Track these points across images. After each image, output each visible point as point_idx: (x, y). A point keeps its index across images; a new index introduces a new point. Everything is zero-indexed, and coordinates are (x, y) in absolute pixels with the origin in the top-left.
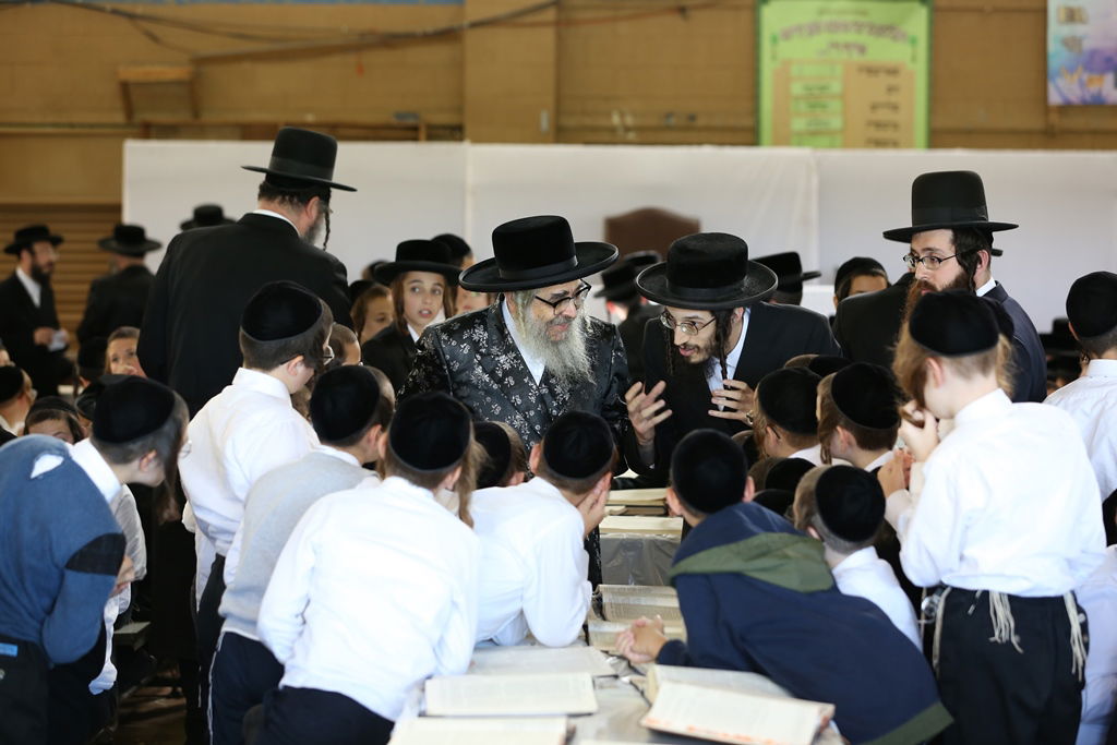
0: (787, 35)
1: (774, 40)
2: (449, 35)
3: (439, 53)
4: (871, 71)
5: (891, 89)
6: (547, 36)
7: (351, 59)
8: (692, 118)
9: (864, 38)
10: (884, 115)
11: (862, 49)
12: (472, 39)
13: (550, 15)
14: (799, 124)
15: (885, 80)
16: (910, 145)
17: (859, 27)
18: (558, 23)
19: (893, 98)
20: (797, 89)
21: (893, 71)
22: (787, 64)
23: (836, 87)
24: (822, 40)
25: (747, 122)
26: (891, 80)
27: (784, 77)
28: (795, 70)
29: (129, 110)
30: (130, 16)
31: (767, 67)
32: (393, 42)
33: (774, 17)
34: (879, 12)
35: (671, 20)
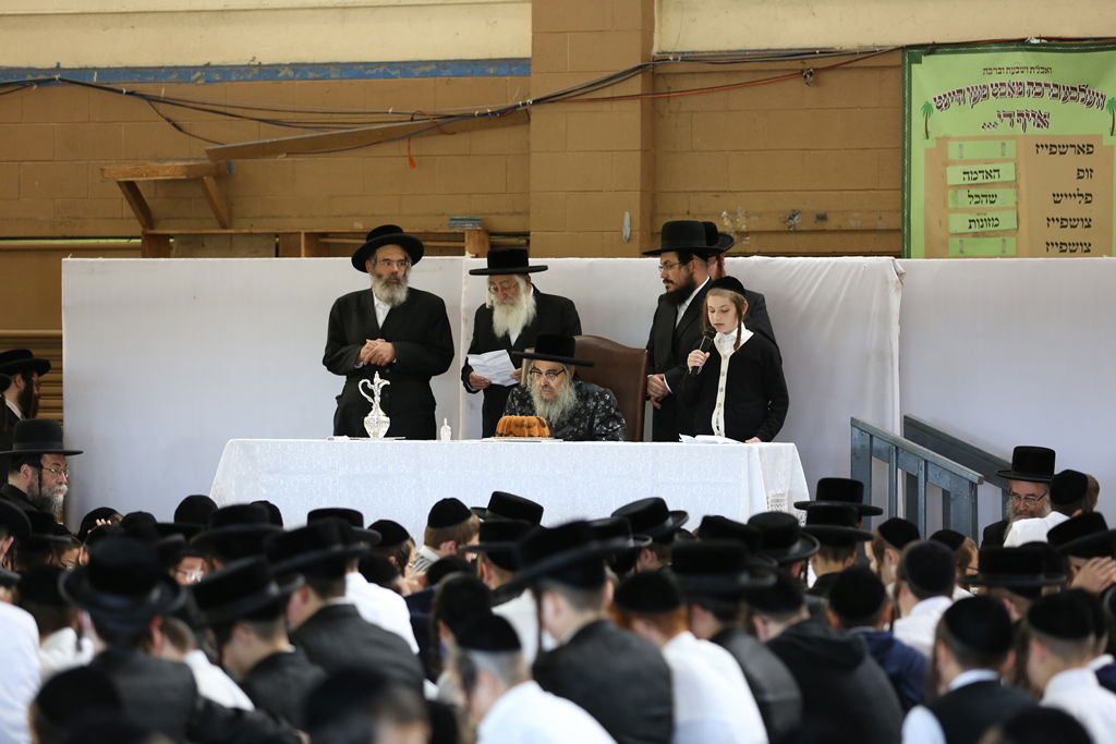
0: (943, 103)
1: (927, 110)
2: (513, 116)
4: (1053, 149)
5: (1082, 173)
6: (633, 112)
7: (402, 148)
8: (822, 218)
9: (1044, 104)
10: (1071, 209)
11: (1042, 120)
12: (538, 115)
13: (635, 85)
14: (958, 223)
15: (1075, 161)
17: (1037, 89)
18: (649, 96)
19: (1085, 186)
20: (955, 176)
21: (1086, 149)
22: (943, 141)
23: (1007, 172)
24: (991, 108)
25: (894, 223)
26: (1084, 161)
27: (939, 160)
28: (953, 151)
29: (143, 216)
30: (151, 100)
31: (919, 148)
32: (446, 125)
33: (927, 79)
34: (1065, 67)
35: (795, 87)
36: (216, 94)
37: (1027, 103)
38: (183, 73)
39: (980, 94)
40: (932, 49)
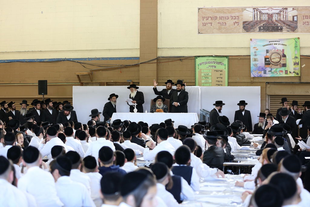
0: (201, 64)
1: (198, 65)
2: (137, 65)
3: (136, 69)
4: (217, 71)
6: (155, 65)
7: (119, 70)
9: (215, 65)
10: (219, 79)
11: (215, 67)
12: (141, 65)
13: (156, 61)
14: (203, 81)
15: (220, 73)
16: (225, 86)
18: (157, 63)
19: (221, 76)
20: (203, 75)
21: (221, 71)
22: (201, 70)
23: (210, 74)
24: (208, 65)
25: (193, 81)
26: (221, 73)
27: (200, 72)
28: (202, 71)
29: (80, 80)
30: (80, 63)
31: (197, 70)
32: (126, 67)
33: (198, 61)
34: (218, 59)
35: (179, 61)
36: (90, 62)
37: (213, 64)
38: (85, 59)
39: (206, 63)
40: (199, 56)
